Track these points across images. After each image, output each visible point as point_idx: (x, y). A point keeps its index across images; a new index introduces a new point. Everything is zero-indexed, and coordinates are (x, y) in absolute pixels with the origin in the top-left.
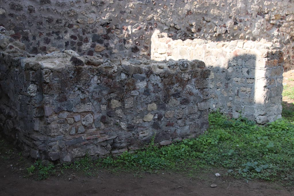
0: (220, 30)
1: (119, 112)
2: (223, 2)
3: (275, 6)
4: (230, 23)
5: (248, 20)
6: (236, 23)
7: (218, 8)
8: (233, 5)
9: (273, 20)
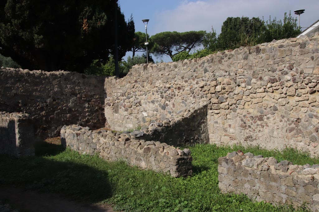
0: (42, 105)
2: (43, 88)
3: (84, 90)
4: (50, 100)
5: (64, 98)
6: (54, 100)
7: (39, 91)
8: (51, 89)
9: (83, 97)
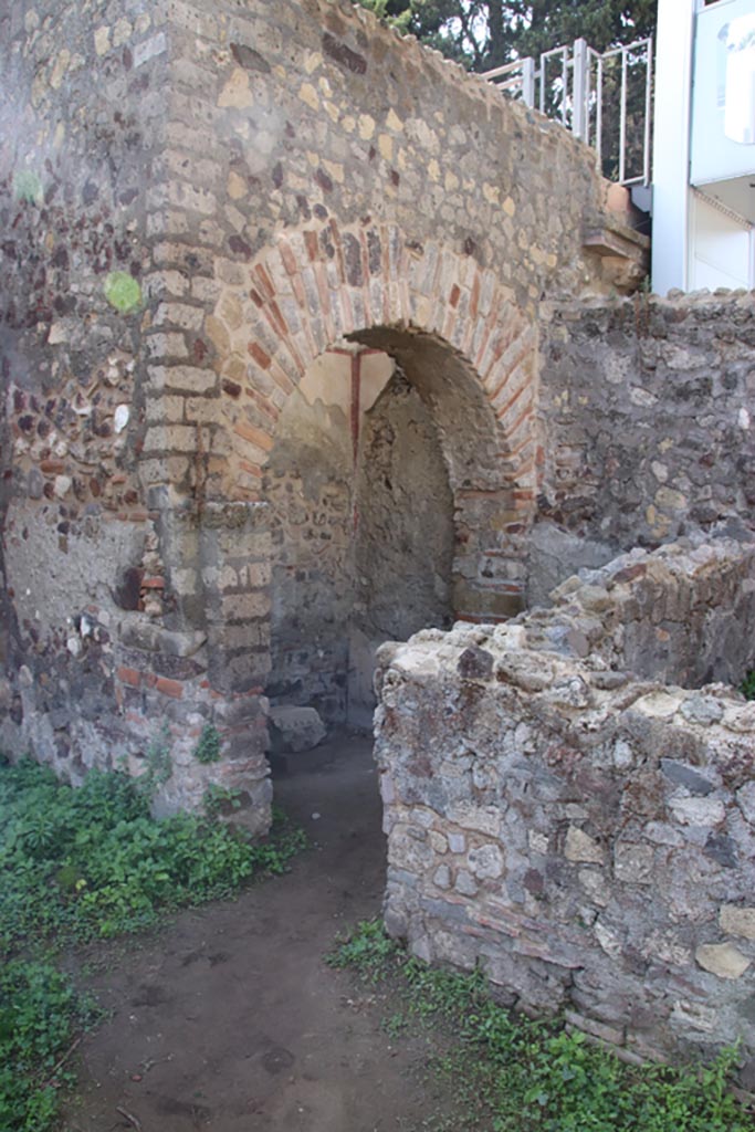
1: (591, 880)
